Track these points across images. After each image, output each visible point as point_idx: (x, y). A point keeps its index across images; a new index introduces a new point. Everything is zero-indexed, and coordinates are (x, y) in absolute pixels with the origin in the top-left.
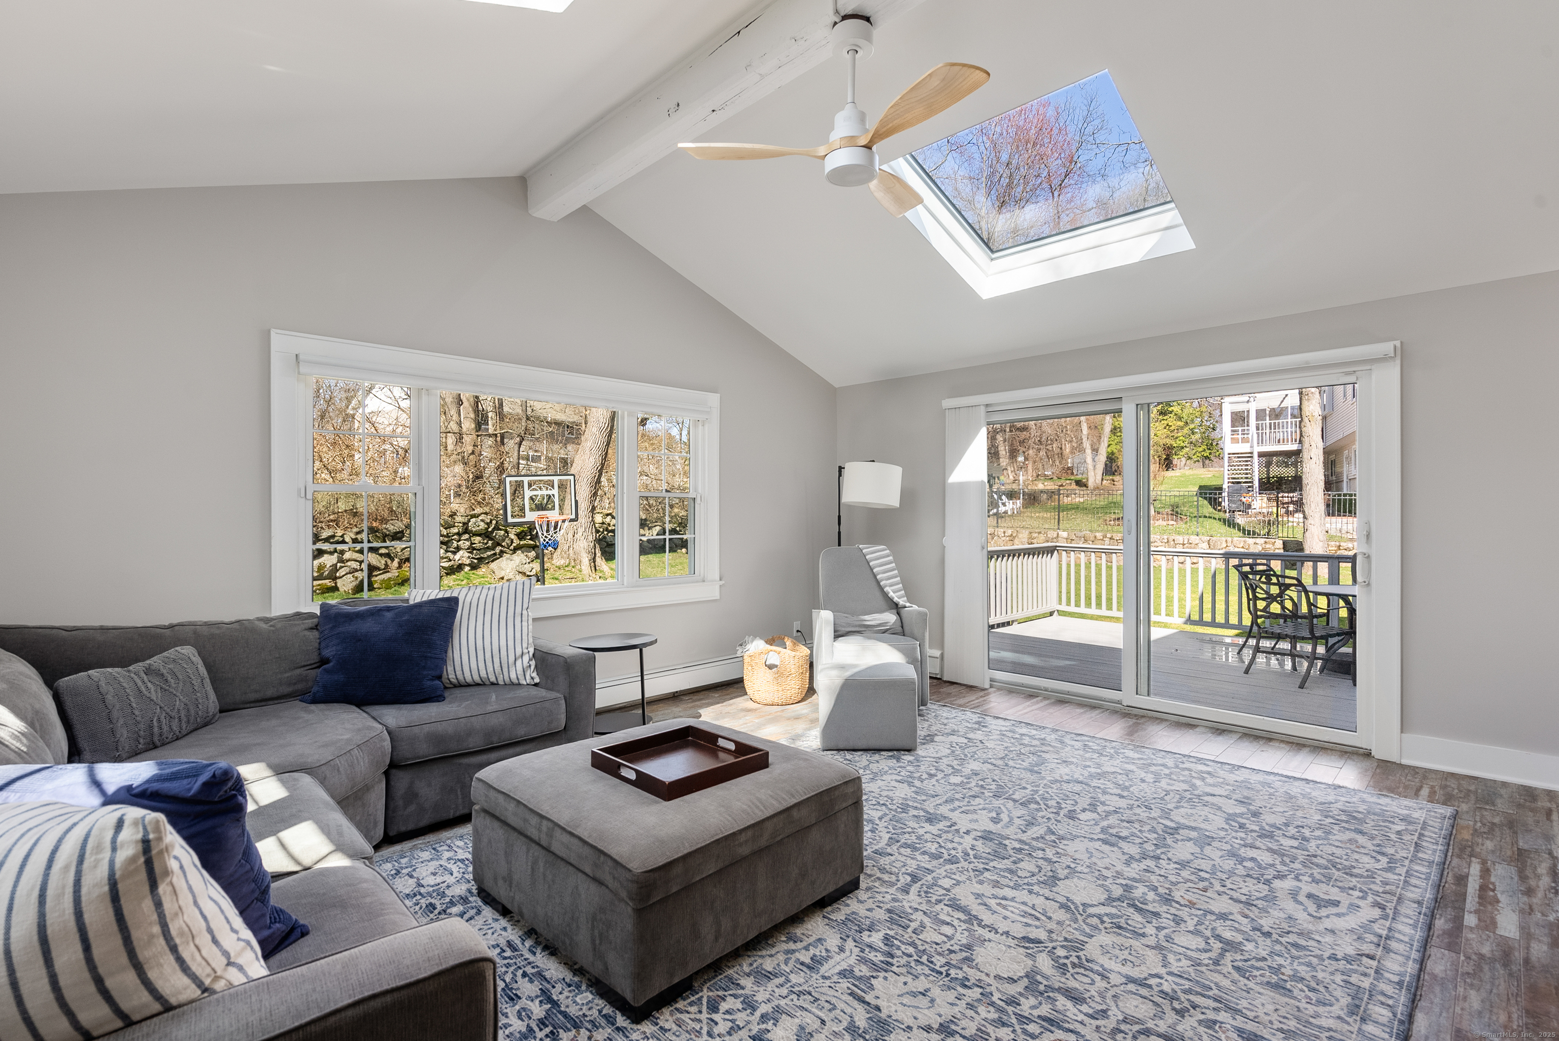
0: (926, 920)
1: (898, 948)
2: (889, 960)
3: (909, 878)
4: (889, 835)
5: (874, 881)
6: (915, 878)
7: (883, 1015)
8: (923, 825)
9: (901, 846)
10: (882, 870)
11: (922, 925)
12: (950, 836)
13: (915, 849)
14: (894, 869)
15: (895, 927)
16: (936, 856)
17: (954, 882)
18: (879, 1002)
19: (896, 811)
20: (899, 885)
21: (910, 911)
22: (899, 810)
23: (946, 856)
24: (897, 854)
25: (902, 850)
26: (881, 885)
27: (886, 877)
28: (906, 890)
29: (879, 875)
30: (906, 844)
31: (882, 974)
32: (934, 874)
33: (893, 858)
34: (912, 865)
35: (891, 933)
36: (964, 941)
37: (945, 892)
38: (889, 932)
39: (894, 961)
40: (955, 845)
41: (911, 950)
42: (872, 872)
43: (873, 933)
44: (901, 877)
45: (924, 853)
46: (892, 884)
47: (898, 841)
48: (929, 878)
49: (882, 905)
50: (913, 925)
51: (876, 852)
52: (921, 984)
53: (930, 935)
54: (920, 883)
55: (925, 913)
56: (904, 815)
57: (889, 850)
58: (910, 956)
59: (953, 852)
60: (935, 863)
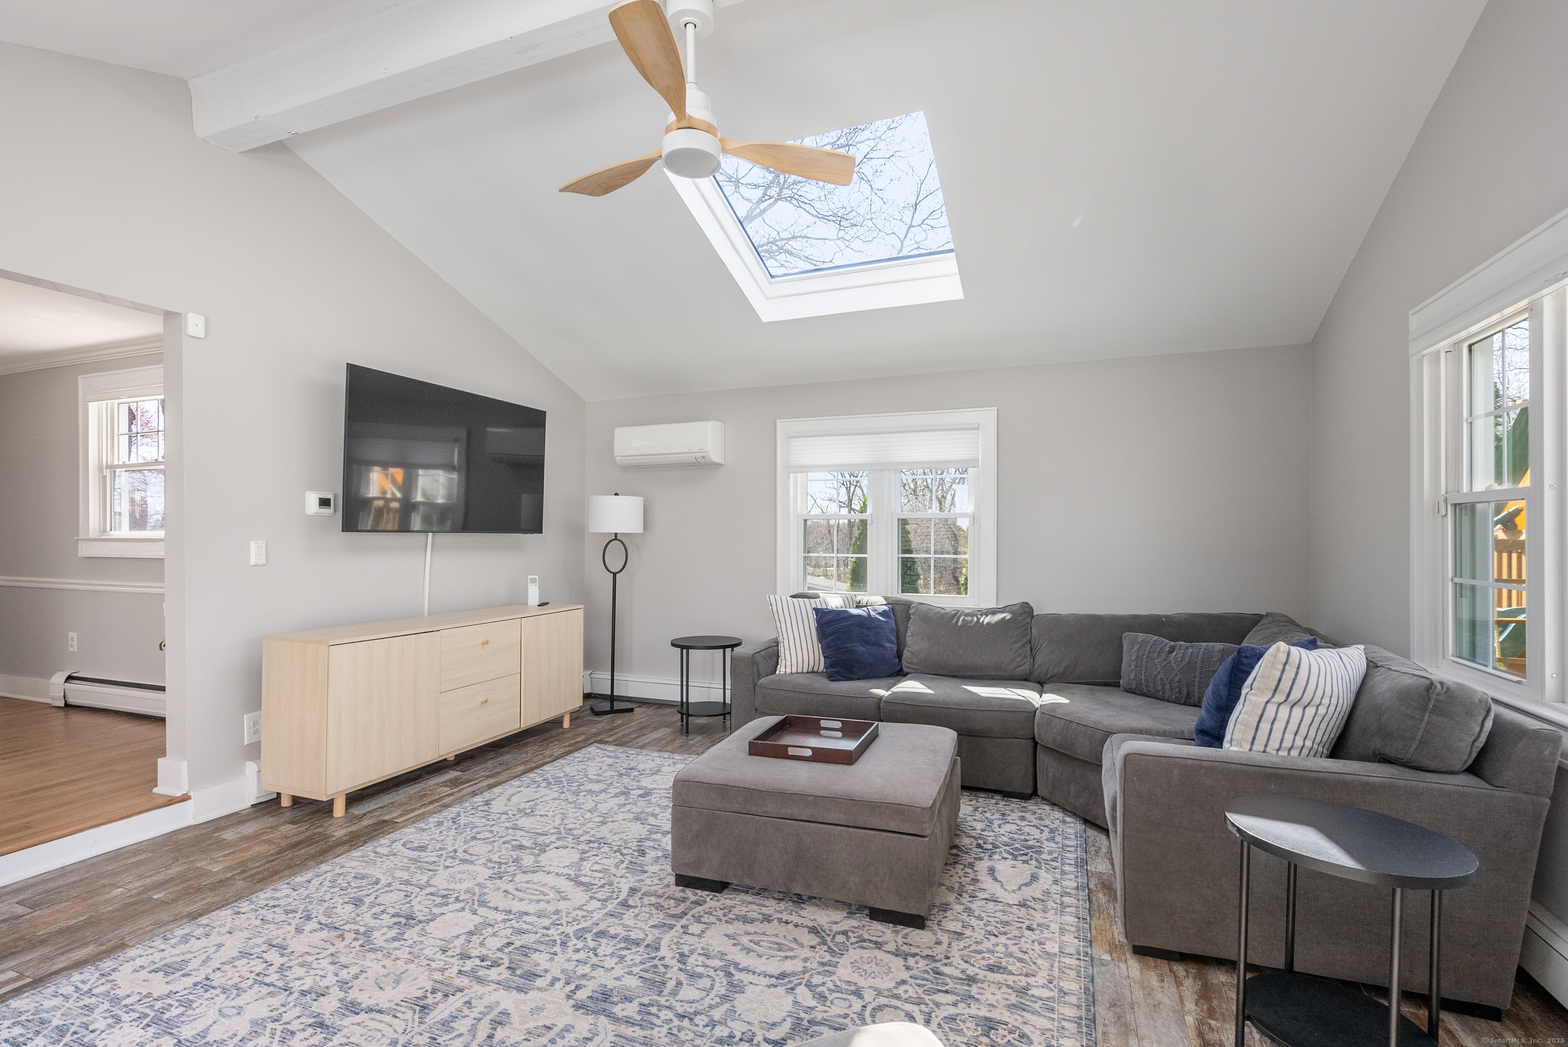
0: (613, 870)
1: (634, 851)
2: (639, 844)
3: (630, 902)
4: (660, 954)
5: (664, 893)
6: (625, 904)
7: (639, 822)
8: (617, 983)
9: (643, 940)
10: (658, 907)
11: (617, 866)
12: (581, 970)
13: (626, 940)
14: (647, 910)
15: (639, 862)
16: (602, 934)
17: (585, 908)
18: (642, 826)
19: (660, 1007)
20: (639, 894)
21: (627, 875)
22: (654, 1010)
23: (589, 936)
24: (647, 928)
25: (641, 936)
26: (656, 891)
27: (653, 900)
28: (633, 891)
29: (661, 901)
30: (638, 944)
31: (643, 837)
32: (604, 911)
33: (651, 923)
34: (628, 918)
35: (641, 858)
36: (585, 863)
37: (596, 896)
38: (643, 859)
39: (636, 844)
40: (576, 957)
41: (625, 851)
42: (668, 902)
43: (655, 856)
44: (639, 903)
45: (613, 937)
46: (646, 894)
47: (648, 946)
48: (610, 907)
49: (652, 875)
50: (624, 865)
51: (671, 927)
52: (616, 838)
53: (610, 862)
54: (619, 900)
55: (615, 875)
56: (646, 1000)
57: (656, 932)
58: (625, 848)
59: (580, 945)
60: (602, 927)
